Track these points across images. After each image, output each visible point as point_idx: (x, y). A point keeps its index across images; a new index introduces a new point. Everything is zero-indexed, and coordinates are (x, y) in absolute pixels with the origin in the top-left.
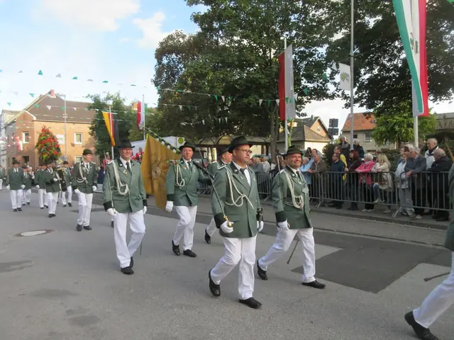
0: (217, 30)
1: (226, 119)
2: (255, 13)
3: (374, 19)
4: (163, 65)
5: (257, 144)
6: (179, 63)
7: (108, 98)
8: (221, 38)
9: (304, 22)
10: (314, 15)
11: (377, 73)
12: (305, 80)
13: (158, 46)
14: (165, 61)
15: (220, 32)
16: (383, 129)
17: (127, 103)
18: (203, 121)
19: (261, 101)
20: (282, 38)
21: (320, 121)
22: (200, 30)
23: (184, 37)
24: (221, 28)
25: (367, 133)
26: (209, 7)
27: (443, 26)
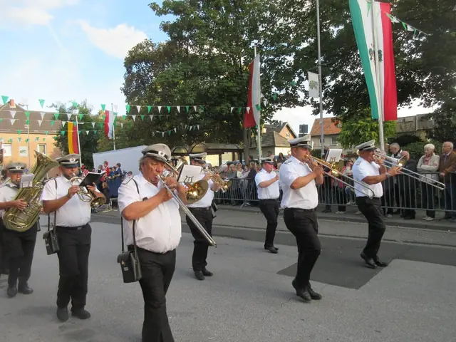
0: (187, 39)
1: (198, 126)
2: (224, 23)
3: (337, 29)
4: (133, 74)
5: (228, 150)
6: (149, 71)
7: (74, 108)
8: (191, 46)
9: (272, 31)
10: (281, 25)
11: (341, 80)
12: (275, 88)
13: (127, 55)
14: (135, 70)
15: (190, 41)
16: (349, 133)
17: (94, 113)
18: (175, 129)
19: (232, 108)
20: (251, 46)
21: (288, 127)
22: (169, 39)
23: (153, 45)
24: (191, 37)
25: (333, 137)
26: (179, 17)
27: (400, 35)
